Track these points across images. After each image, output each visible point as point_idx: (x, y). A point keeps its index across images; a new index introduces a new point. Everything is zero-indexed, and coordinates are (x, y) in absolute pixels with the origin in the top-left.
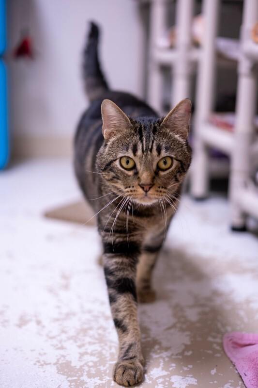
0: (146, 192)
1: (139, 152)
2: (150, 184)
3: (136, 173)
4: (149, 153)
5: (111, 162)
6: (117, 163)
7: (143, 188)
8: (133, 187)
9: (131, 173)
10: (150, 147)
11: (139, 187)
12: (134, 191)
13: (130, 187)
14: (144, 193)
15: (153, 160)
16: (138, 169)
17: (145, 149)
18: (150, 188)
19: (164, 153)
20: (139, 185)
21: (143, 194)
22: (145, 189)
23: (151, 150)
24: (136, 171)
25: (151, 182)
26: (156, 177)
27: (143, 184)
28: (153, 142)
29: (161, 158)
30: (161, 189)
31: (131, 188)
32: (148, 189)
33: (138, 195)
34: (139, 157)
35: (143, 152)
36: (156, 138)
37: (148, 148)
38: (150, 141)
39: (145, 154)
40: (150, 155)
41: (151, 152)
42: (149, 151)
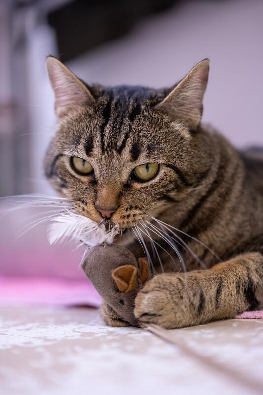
1: (97, 150)
2: (112, 209)
3: (94, 182)
4: (115, 153)
7: (100, 213)
8: (87, 204)
9: (85, 179)
12: (88, 212)
15: (121, 167)
16: (96, 177)
17: (106, 145)
18: (111, 214)
19: (143, 159)
22: (103, 216)
23: (120, 151)
24: (92, 179)
26: (124, 192)
29: (138, 164)
31: (84, 206)
32: (108, 216)
34: (96, 158)
35: (103, 149)
37: (116, 144)
38: (120, 132)
39: (106, 154)
40: (116, 158)
41: (120, 154)
42: (116, 149)
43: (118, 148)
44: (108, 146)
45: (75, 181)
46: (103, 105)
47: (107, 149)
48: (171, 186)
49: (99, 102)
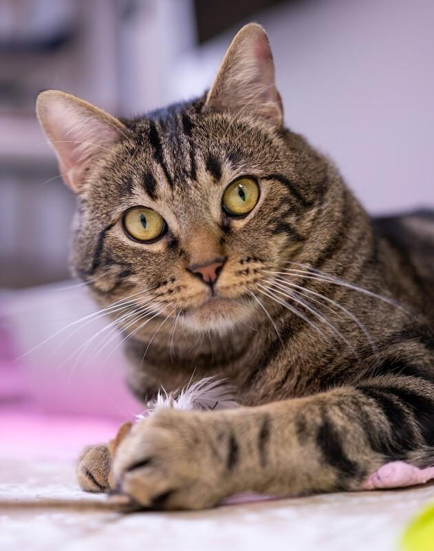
0: (211, 284)
1: (163, 187)
2: (217, 261)
3: (174, 244)
4: (189, 181)
5: (103, 235)
6: (117, 233)
7: (199, 276)
8: (173, 280)
9: (158, 247)
10: (188, 168)
11: (187, 275)
12: (179, 288)
13: (165, 283)
14: (207, 289)
15: (205, 198)
16: (174, 232)
17: (172, 175)
18: (218, 271)
19: (228, 173)
20: (188, 270)
21: (203, 292)
22: (206, 278)
23: (194, 176)
24: (170, 240)
25: (218, 256)
26: (227, 238)
27: (197, 266)
28: (192, 155)
29: (225, 185)
30: (246, 266)
31: (170, 286)
32: (214, 276)
33: (191, 297)
34: (165, 199)
35: (171, 182)
36: (197, 142)
37: (184, 170)
38: (182, 154)
39: (177, 187)
40: (193, 188)
41: (196, 179)
42: (188, 176)
43: (189, 174)
44: (176, 176)
45: (144, 258)
46: (145, 131)
47: (176, 180)
48: (286, 208)
49: (138, 129)
